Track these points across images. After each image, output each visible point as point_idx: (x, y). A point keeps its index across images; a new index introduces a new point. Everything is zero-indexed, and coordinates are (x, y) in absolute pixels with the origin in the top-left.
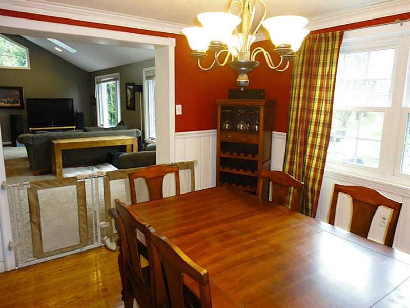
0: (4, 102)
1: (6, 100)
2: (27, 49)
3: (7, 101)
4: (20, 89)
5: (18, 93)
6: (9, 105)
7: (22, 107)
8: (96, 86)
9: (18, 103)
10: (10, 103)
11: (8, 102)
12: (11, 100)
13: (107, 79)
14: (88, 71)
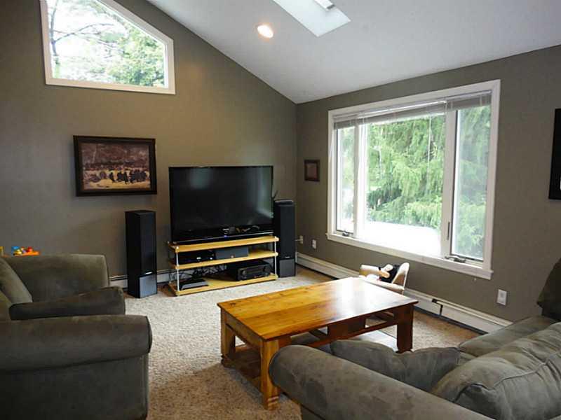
0: (111, 177)
1: (115, 173)
2: (171, 41)
3: (119, 175)
4: (150, 144)
5: (144, 153)
6: (122, 185)
7: (153, 190)
8: (332, 133)
9: (143, 178)
10: (126, 181)
11: (122, 177)
12: (128, 172)
13: (392, 110)
14: (297, 101)
